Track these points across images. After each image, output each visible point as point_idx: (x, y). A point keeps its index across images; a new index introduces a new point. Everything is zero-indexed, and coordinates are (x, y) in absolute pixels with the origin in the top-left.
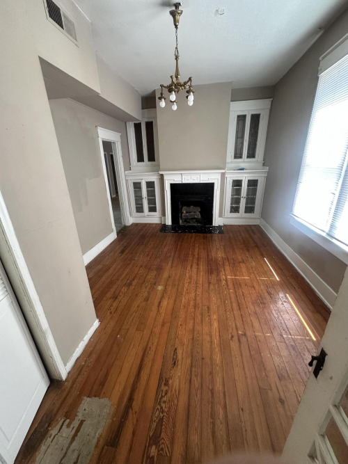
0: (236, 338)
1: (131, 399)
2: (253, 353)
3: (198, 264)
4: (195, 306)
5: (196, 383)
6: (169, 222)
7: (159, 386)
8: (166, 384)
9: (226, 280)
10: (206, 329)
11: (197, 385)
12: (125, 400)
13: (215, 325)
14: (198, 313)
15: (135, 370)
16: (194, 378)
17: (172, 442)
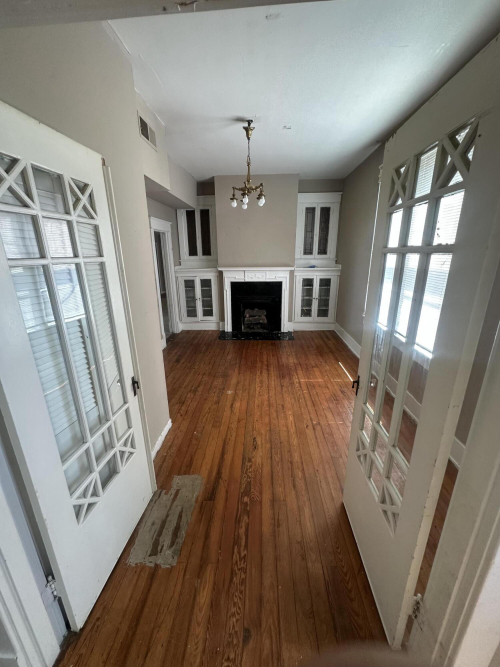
0: (310, 427)
1: (219, 473)
2: (327, 436)
3: (268, 370)
4: (269, 405)
5: (277, 458)
6: (229, 328)
7: (243, 463)
8: (250, 461)
9: (300, 383)
10: (282, 422)
11: (277, 460)
12: (214, 474)
13: (291, 418)
14: (273, 410)
15: (218, 455)
16: (274, 455)
17: (261, 493)
